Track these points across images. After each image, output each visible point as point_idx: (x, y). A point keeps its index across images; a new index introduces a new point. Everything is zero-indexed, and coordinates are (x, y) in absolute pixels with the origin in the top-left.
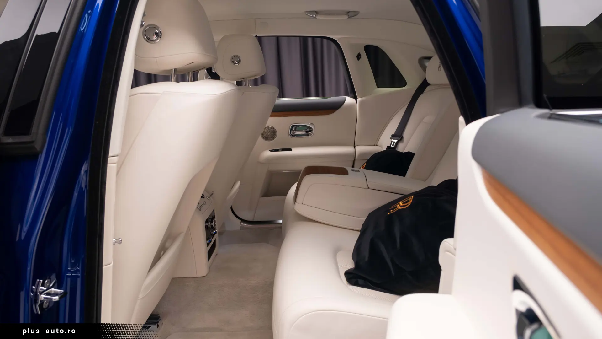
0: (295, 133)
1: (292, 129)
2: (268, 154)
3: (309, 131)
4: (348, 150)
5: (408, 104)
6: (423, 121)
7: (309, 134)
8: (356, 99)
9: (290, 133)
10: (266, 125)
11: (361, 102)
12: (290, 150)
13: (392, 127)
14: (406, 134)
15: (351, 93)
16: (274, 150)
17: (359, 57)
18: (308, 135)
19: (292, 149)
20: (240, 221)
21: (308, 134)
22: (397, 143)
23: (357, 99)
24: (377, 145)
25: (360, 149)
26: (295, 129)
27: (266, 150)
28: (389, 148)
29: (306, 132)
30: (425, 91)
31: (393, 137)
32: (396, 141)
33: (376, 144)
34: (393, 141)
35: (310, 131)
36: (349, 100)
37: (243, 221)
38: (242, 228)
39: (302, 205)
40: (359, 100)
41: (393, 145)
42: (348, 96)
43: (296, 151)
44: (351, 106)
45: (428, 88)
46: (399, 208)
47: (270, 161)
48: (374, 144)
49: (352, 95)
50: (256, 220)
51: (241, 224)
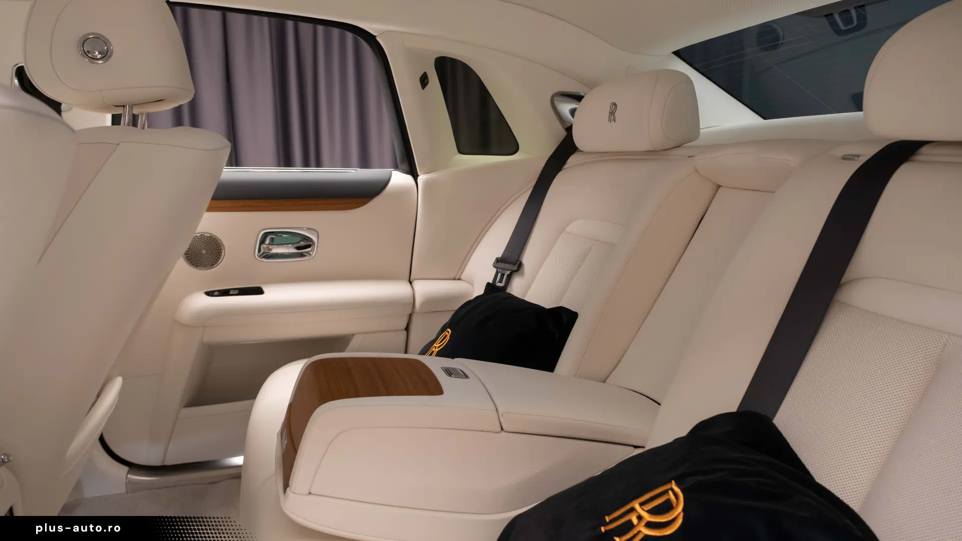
0: (271, 250)
1: (262, 242)
2: (200, 302)
3: (304, 245)
4: (396, 290)
5: (531, 189)
6: (568, 230)
7: (306, 252)
8: (415, 176)
9: (260, 251)
10: (197, 231)
11: (427, 184)
12: (258, 291)
14: (528, 258)
15: (402, 161)
16: (216, 293)
17: (424, 81)
18: (302, 255)
19: (265, 289)
20: (125, 469)
21: (302, 253)
22: (510, 277)
23: (418, 176)
24: (459, 279)
25: (424, 289)
26: (272, 241)
27: (197, 291)
28: (490, 287)
29: (298, 248)
30: (565, 166)
31: (499, 262)
32: (507, 272)
33: (457, 277)
34: (501, 271)
35: (309, 246)
36: (399, 179)
37: (133, 467)
38: (131, 486)
40: (421, 178)
41: (501, 281)
42: (396, 167)
43: (274, 295)
44: (402, 193)
45: (573, 160)
47: (206, 319)
48: (453, 277)
49: (406, 166)
50: (169, 462)
51: (127, 477)
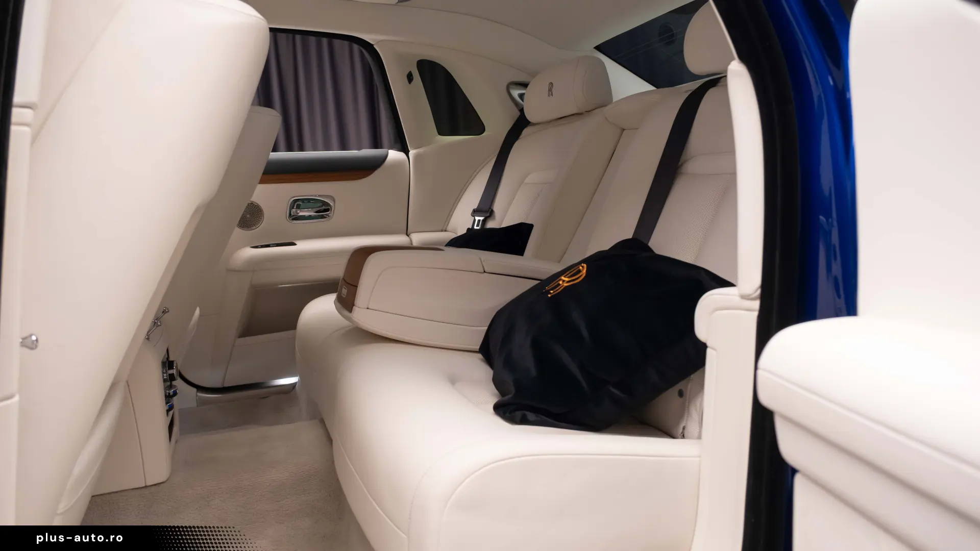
0: (298, 213)
1: (292, 207)
2: (249, 252)
3: (323, 209)
4: (399, 239)
5: (496, 158)
6: (527, 181)
7: (326, 215)
8: (406, 152)
9: (290, 214)
11: (417, 157)
12: (294, 244)
13: (473, 197)
14: (498, 206)
15: (396, 143)
16: (260, 247)
17: (410, 78)
18: (322, 217)
19: (296, 243)
20: (195, 390)
21: (322, 215)
22: (484, 221)
23: (409, 151)
24: (445, 231)
25: (418, 238)
26: (298, 207)
27: (245, 246)
28: (470, 230)
29: (316, 212)
30: (521, 137)
31: (475, 212)
32: (482, 218)
33: (444, 229)
34: (477, 218)
35: (327, 210)
36: (394, 155)
37: (200, 388)
38: (201, 402)
39: (368, 310)
40: (412, 153)
41: (478, 226)
42: (392, 149)
43: (303, 246)
44: (397, 165)
45: (525, 132)
46: (566, 285)
47: (254, 265)
48: (441, 228)
49: (399, 146)
50: (226, 385)
51: (197, 395)
